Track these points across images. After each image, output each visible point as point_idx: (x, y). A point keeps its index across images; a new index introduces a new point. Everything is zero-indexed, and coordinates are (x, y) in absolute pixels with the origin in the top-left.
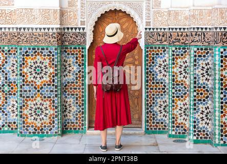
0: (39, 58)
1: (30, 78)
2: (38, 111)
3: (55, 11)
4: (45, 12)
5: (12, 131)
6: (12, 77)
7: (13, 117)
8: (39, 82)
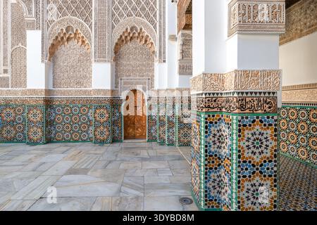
0: (102, 110)
1: (98, 119)
2: (102, 133)
3: (108, 90)
4: (105, 91)
5: (91, 141)
6: (91, 118)
7: (91, 135)
8: (102, 120)
